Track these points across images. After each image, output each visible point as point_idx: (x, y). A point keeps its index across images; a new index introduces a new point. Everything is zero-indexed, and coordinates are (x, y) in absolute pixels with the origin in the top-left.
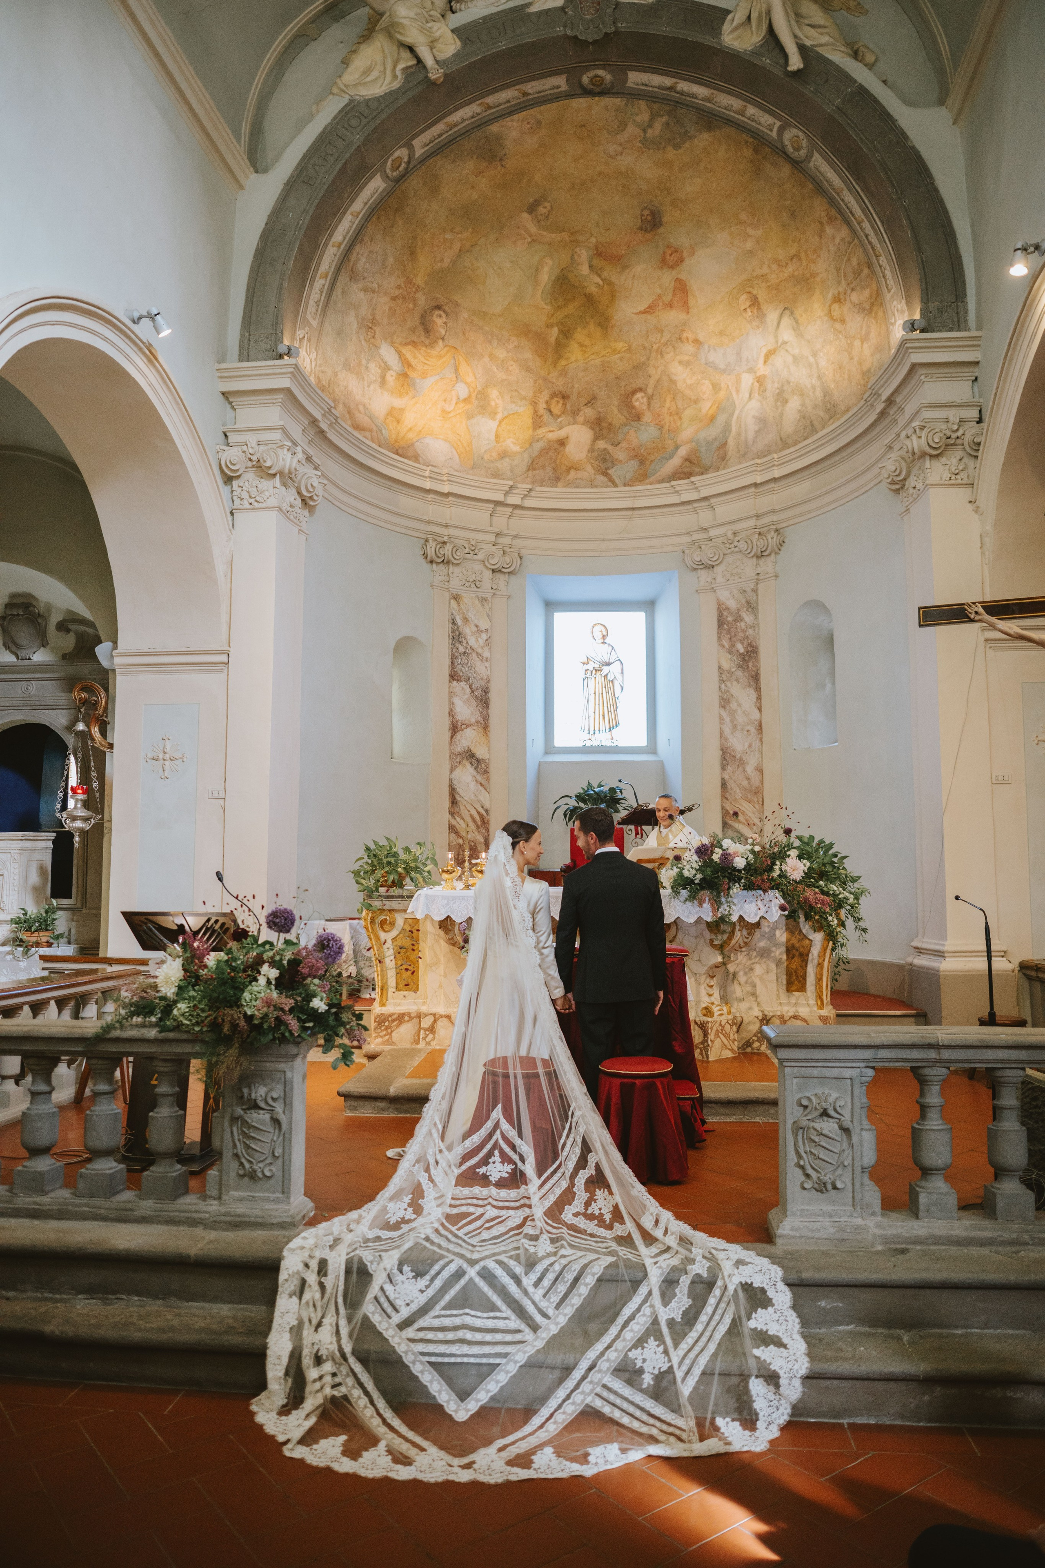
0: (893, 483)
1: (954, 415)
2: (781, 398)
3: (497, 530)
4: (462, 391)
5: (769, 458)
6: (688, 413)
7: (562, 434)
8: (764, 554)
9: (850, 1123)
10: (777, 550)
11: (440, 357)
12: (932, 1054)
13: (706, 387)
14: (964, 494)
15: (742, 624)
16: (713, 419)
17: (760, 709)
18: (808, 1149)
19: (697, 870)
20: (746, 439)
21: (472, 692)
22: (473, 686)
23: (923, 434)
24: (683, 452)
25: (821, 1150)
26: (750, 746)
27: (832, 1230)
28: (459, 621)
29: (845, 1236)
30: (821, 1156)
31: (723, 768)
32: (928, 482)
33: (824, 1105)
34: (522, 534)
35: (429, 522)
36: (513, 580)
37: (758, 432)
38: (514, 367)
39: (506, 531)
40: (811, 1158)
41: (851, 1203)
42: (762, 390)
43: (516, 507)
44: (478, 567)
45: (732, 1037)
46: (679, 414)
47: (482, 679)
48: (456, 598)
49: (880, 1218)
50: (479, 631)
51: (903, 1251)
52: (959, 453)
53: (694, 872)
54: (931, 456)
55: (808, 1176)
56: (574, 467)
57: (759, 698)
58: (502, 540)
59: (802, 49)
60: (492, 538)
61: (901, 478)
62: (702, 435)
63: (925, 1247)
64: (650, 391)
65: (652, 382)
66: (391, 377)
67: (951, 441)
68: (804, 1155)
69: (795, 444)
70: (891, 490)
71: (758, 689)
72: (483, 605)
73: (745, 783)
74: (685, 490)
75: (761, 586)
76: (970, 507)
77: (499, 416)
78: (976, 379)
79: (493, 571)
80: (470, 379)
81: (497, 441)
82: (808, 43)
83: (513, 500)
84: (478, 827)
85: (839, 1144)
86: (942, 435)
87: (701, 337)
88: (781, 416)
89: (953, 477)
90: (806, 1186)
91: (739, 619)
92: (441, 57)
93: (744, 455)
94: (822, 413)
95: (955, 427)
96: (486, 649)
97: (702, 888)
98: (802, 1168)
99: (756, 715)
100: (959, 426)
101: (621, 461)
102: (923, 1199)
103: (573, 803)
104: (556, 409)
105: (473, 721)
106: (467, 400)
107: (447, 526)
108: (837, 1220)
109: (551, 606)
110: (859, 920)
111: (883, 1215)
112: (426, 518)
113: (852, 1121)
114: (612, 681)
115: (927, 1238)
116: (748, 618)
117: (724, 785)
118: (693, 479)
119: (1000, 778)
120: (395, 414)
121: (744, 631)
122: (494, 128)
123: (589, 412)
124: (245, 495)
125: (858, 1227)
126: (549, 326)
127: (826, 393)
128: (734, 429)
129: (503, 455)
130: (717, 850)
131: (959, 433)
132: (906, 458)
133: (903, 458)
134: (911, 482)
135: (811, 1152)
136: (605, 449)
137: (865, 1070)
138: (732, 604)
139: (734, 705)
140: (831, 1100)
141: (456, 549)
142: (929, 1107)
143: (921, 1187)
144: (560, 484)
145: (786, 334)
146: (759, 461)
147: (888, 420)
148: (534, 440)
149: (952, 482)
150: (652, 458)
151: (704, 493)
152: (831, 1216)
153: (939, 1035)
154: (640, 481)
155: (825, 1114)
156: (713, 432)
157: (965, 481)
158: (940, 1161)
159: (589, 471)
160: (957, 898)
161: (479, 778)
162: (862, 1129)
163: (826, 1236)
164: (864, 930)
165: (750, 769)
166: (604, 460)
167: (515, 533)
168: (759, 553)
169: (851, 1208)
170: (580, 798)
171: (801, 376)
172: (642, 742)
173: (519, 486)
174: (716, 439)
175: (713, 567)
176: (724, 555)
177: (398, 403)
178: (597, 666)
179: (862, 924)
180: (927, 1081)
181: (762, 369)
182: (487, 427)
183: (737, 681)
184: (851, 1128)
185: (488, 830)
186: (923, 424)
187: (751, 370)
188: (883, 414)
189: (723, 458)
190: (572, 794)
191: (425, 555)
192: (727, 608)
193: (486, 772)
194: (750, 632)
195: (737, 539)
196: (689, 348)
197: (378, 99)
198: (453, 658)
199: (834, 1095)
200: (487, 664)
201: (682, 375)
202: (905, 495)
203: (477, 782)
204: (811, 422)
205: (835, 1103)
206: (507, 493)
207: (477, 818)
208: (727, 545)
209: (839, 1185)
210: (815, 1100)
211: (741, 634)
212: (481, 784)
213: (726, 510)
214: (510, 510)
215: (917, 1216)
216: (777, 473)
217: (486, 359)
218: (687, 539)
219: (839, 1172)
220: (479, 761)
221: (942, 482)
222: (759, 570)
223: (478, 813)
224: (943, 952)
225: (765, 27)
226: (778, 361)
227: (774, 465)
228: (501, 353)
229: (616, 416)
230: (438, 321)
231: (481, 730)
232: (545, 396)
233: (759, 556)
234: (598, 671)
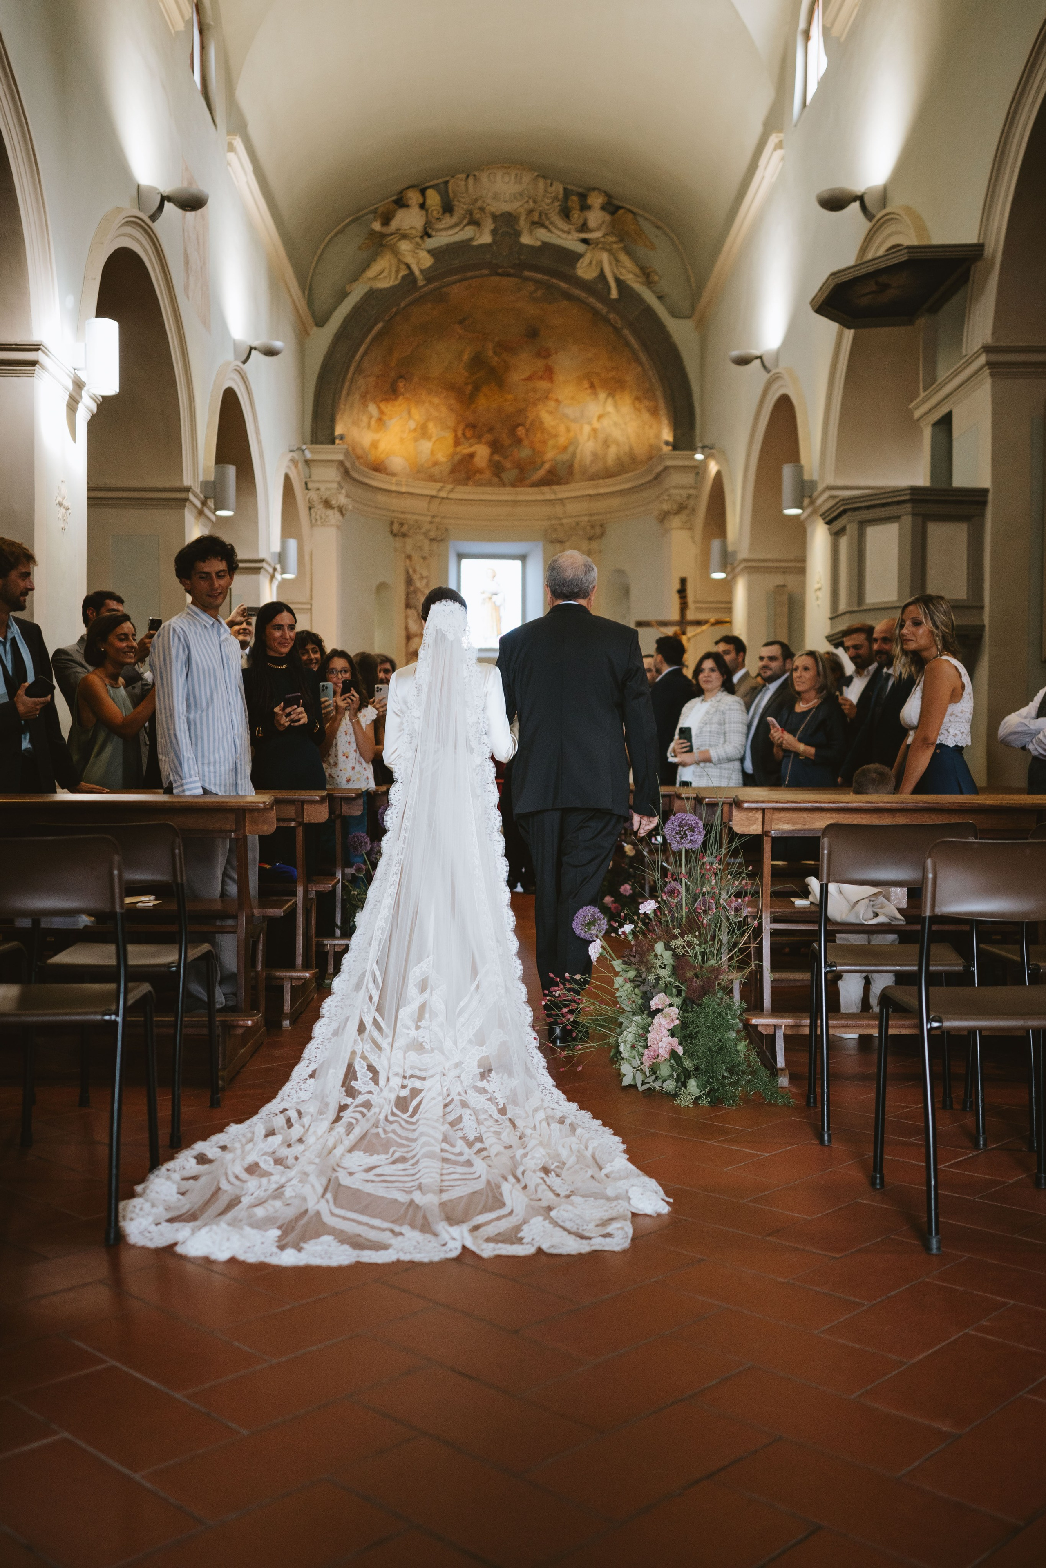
1: (685, 493)
2: (606, 444)
3: (433, 514)
4: (412, 425)
5: (598, 482)
6: (551, 443)
7: (472, 450)
8: (594, 538)
10: (600, 537)
11: (400, 405)
13: (562, 429)
14: (688, 533)
16: (565, 449)
20: (585, 466)
23: (671, 500)
24: (547, 466)
28: (411, 571)
32: (671, 526)
34: (448, 516)
35: (393, 511)
36: (442, 544)
37: (592, 463)
38: (444, 409)
39: (437, 515)
42: (596, 437)
43: (443, 498)
44: (421, 537)
46: (544, 443)
48: (409, 557)
50: (422, 578)
52: (686, 513)
54: (673, 514)
56: (480, 471)
58: (437, 520)
59: (618, 281)
60: (430, 519)
62: (559, 457)
64: (527, 426)
65: (529, 421)
66: (373, 422)
70: (657, 523)
72: (424, 562)
74: (548, 493)
76: (691, 539)
77: (434, 439)
79: (431, 540)
80: (417, 417)
81: (432, 455)
82: (622, 278)
83: (443, 494)
86: (678, 504)
87: (560, 398)
88: (606, 454)
89: (683, 523)
92: (423, 267)
93: (584, 475)
94: (629, 462)
95: (685, 500)
100: (687, 498)
101: (508, 470)
104: (469, 434)
106: (415, 430)
107: (403, 513)
109: (461, 556)
112: (392, 508)
114: (499, 605)
118: (554, 486)
120: (375, 444)
122: (445, 289)
123: (489, 437)
124: (318, 517)
126: (467, 384)
127: (631, 448)
128: (578, 457)
129: (436, 464)
131: (686, 503)
132: (662, 512)
136: (498, 461)
141: (410, 527)
145: (610, 408)
146: (594, 482)
148: (454, 454)
149: (683, 527)
150: (527, 469)
151: (560, 496)
154: (520, 484)
156: (566, 457)
157: (689, 527)
159: (488, 475)
166: (498, 468)
167: (444, 515)
168: (590, 537)
171: (617, 434)
173: (447, 485)
174: (567, 461)
175: (563, 542)
176: (571, 535)
177: (376, 436)
178: (489, 595)
181: (596, 425)
182: (426, 446)
186: (669, 497)
187: (589, 423)
188: (654, 479)
189: (571, 475)
191: (392, 532)
195: (578, 527)
196: (552, 404)
197: (386, 289)
198: (408, 595)
201: (548, 420)
204: (623, 465)
206: (439, 490)
208: (572, 530)
213: (572, 508)
214: (441, 501)
216: (602, 491)
217: (427, 404)
218: (547, 523)
221: (678, 526)
225: (598, 270)
226: (606, 422)
227: (600, 486)
228: (436, 401)
229: (506, 441)
230: (401, 385)
232: (461, 427)
233: (590, 539)
234: (490, 598)
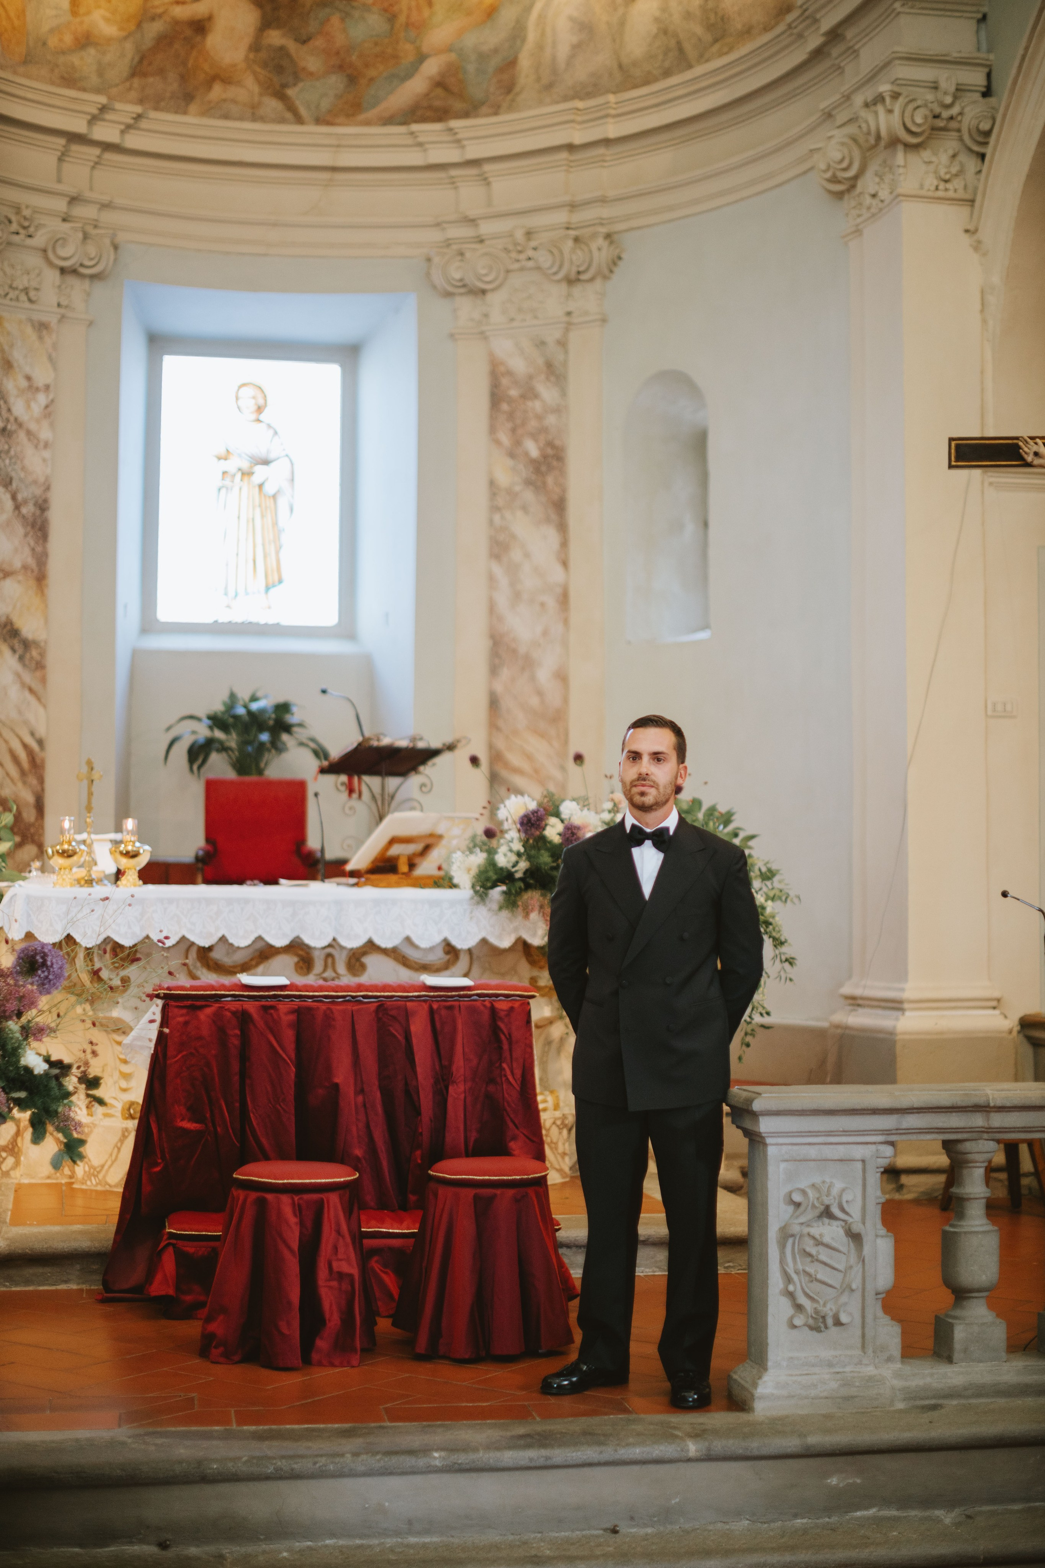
0: (834, 180)
1: (948, 78)
3: (73, 191)
5: (600, 100)
7: (200, 9)
8: (583, 277)
9: (861, 1225)
10: (606, 271)
12: (978, 1120)
14: (957, 216)
15: (537, 405)
16: (491, 12)
17: (565, 564)
18: (800, 1267)
19: (519, 854)
20: (554, 59)
21: (17, 507)
22: (20, 497)
23: (897, 108)
24: (431, 68)
25: (820, 1267)
26: (545, 633)
27: (834, 1385)
29: (853, 1391)
30: (819, 1276)
31: (494, 670)
32: (900, 190)
33: (827, 1201)
34: (118, 201)
36: (99, 289)
37: (577, 47)
39: (87, 194)
40: (805, 1279)
41: (859, 1345)
43: (108, 147)
44: (34, 261)
45: (561, 1149)
47: (35, 482)
49: (898, 1365)
50: (32, 388)
51: (934, 1407)
52: (950, 144)
53: (514, 858)
54: (907, 146)
55: (799, 1308)
56: (221, 77)
57: (564, 544)
58: (80, 211)
60: (61, 205)
61: (851, 173)
62: (470, 41)
63: (963, 1401)
67: (941, 123)
68: (795, 1277)
69: (646, 82)
70: (830, 192)
71: (562, 527)
72: (41, 338)
73: (534, 701)
75: (574, 338)
76: (966, 239)
78: (984, 18)
79: (63, 271)
81: (74, 13)
83: (105, 132)
84: (23, 773)
85: (844, 1258)
86: (928, 113)
88: (622, 23)
89: (942, 186)
90: (797, 1322)
91: (530, 394)
93: (549, 87)
94: (699, 30)
95: (948, 100)
96: (45, 424)
97: (528, 887)
98: (791, 1295)
99: (557, 574)
100: (955, 98)
101: (311, 74)
102: (959, 1333)
103: (203, 731)
105: (17, 564)
108: (841, 1370)
109: (158, 343)
110: (782, 943)
111: (902, 1362)
113: (864, 1223)
114: (274, 497)
115: (966, 1389)
116: (548, 393)
117: (494, 703)
118: (454, 124)
119: (999, 707)
121: (539, 418)
125: (870, 1379)
128: (532, 36)
130: (553, 820)
131: (955, 111)
132: (861, 140)
133: (855, 140)
134: (868, 183)
135: (804, 1271)
136: (282, 48)
137: (883, 1148)
138: (518, 365)
139: (516, 555)
140: (835, 1191)
142: (968, 1199)
143: (955, 1318)
144: (193, 108)
146: (580, 104)
147: (826, 64)
148: (142, 16)
149: (940, 194)
150: (372, 73)
151: (473, 151)
152: (830, 1365)
153: (989, 1092)
154: (348, 116)
155: (827, 1213)
156: (491, 37)
157: (961, 194)
158: (984, 1277)
159: (249, 86)
160: (1005, 894)
161: (27, 677)
162: (877, 1236)
163: (825, 1394)
164: (790, 961)
165: (544, 675)
166: (279, 69)
167: (105, 199)
168: (573, 275)
169: (858, 1352)
170: (216, 721)
172: (329, 617)
173: (118, 106)
174: (496, 51)
175: (484, 292)
176: (508, 271)
178: (245, 465)
179: (787, 950)
180: (968, 1162)
183: (525, 508)
184: (863, 1233)
185: (41, 780)
186: (896, 89)
188: (818, 54)
189: (509, 88)
190: (202, 713)
192: (509, 373)
193: (40, 666)
194: (551, 420)
195: (533, 244)
199: (838, 1185)
200: (46, 454)
202: (853, 203)
203: (23, 685)
204: (679, 43)
205: (840, 1196)
206: (93, 120)
207: (23, 755)
208: (514, 255)
209: (844, 1318)
210: (811, 1194)
211: (533, 424)
212: (31, 690)
213: (514, 187)
214: (97, 151)
215: (950, 1360)
216: (613, 130)
218: (436, 236)
219: (844, 1299)
220: (26, 644)
221: (923, 193)
222: (571, 306)
223: (25, 746)
224: (901, 1002)
227: (607, 116)
231: (32, 583)
233: (572, 281)
234: (247, 474)
